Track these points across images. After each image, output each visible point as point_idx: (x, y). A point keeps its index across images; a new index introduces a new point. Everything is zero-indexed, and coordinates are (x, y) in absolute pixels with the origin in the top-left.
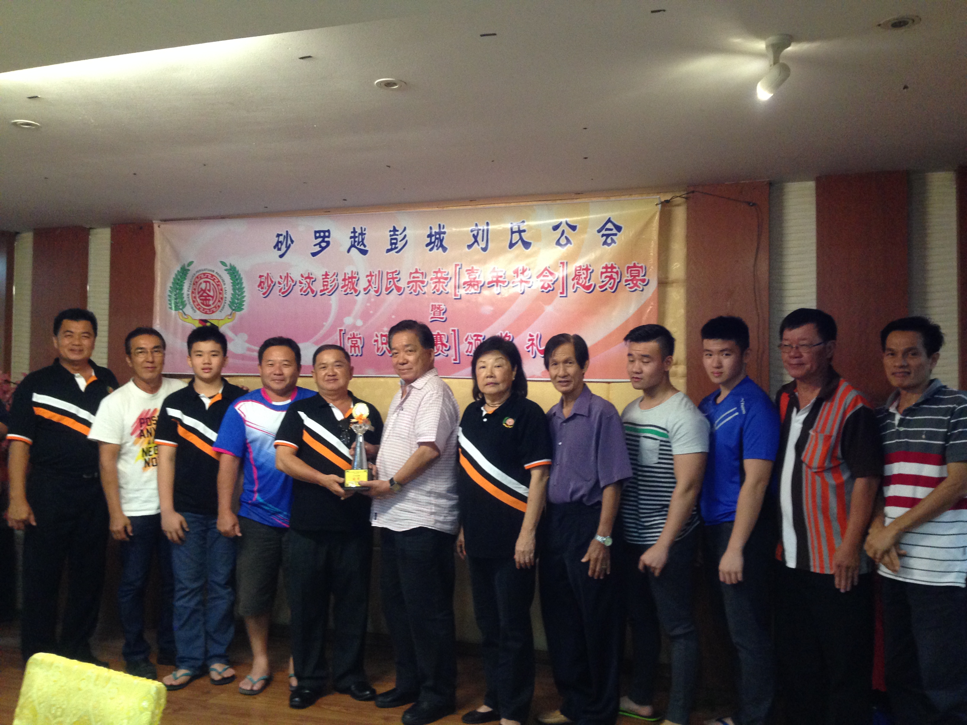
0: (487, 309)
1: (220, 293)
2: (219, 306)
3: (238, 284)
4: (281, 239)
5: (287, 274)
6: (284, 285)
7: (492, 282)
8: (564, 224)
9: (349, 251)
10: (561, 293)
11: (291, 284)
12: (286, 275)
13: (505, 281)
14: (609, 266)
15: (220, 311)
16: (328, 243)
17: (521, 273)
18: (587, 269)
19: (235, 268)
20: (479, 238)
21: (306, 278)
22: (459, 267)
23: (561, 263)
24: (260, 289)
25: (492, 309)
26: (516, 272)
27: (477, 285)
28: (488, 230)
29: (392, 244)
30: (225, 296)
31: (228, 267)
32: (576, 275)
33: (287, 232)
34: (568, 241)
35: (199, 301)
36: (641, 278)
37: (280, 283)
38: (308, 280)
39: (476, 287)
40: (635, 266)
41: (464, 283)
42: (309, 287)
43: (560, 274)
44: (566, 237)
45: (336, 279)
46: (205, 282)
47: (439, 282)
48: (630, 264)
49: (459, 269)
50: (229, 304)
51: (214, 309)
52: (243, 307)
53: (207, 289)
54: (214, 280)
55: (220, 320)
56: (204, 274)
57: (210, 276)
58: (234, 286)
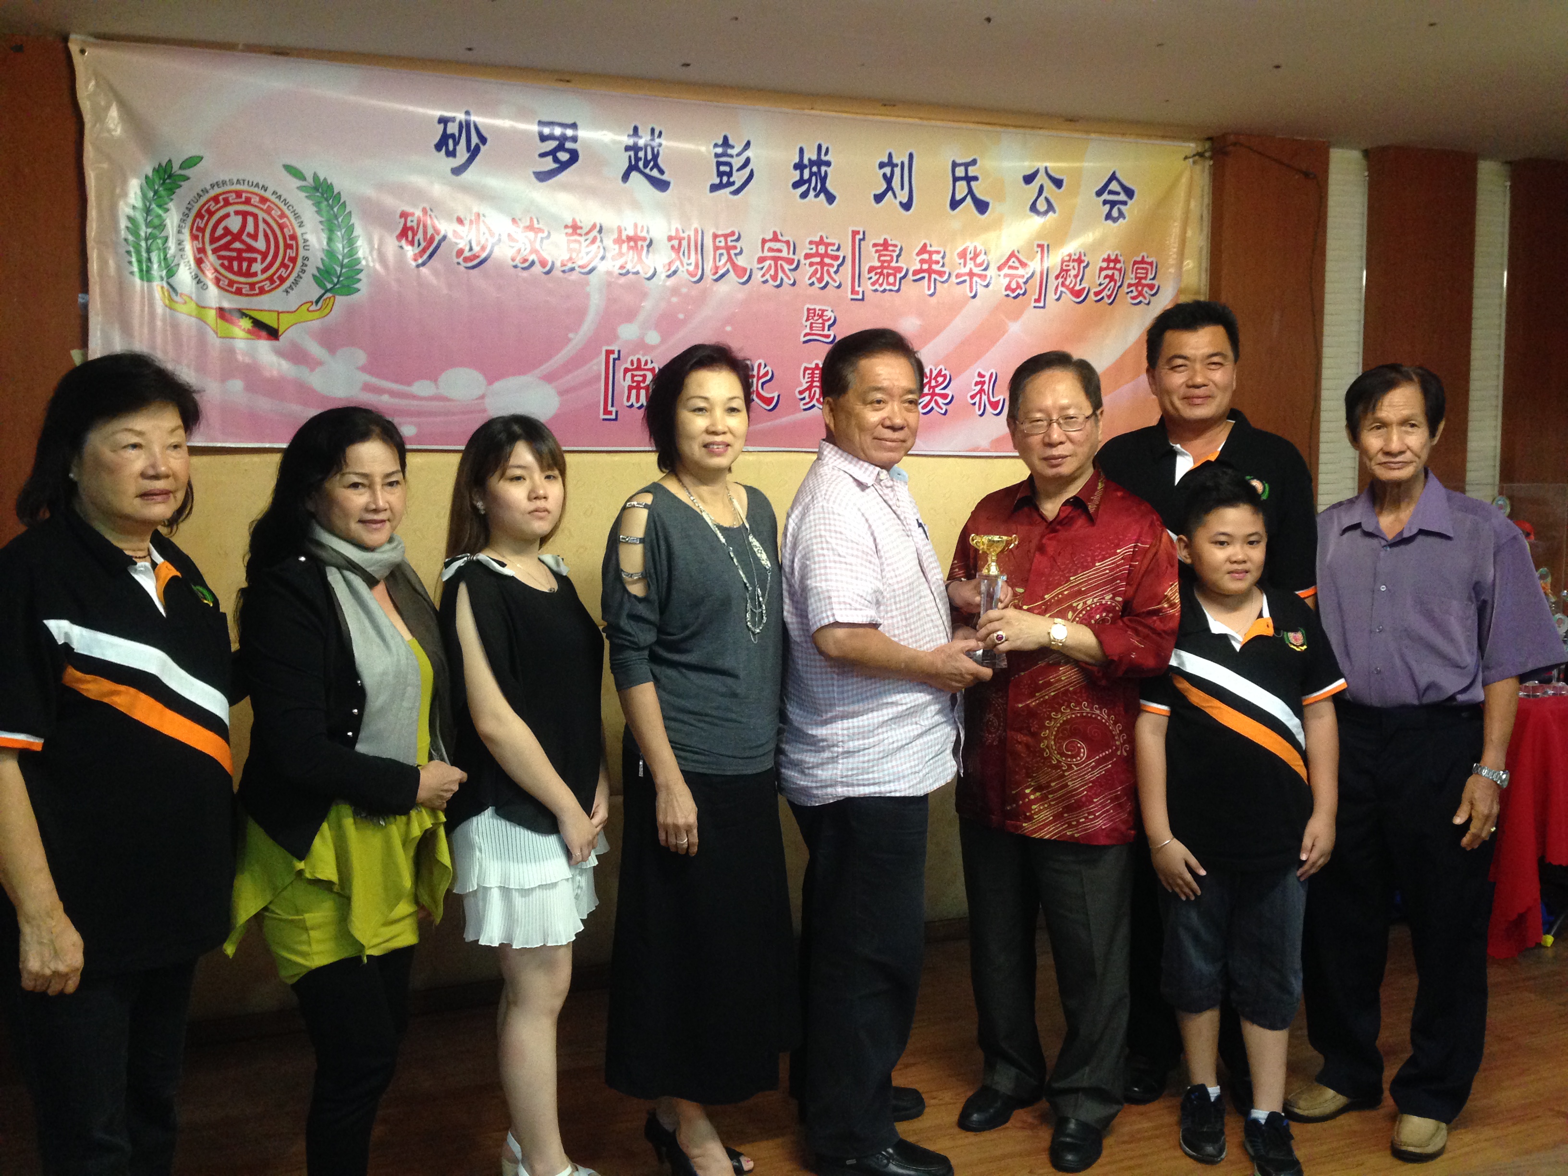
0: (910, 323)
1: (288, 246)
3: (340, 227)
5: (477, 215)
6: (470, 241)
7: (921, 271)
8: (1042, 173)
9: (626, 177)
10: (1038, 300)
11: (486, 240)
12: (473, 218)
13: (944, 272)
14: (1113, 257)
15: (287, 292)
16: (574, 156)
17: (971, 259)
18: (1079, 261)
20: (896, 183)
21: (525, 229)
22: (861, 236)
23: (1039, 246)
24: (403, 243)
25: (922, 323)
26: (963, 255)
27: (895, 275)
28: (910, 169)
29: (720, 174)
30: (302, 253)
31: (309, 181)
32: (1062, 270)
33: (467, 115)
34: (1050, 207)
35: (217, 263)
36: (1148, 282)
39: (891, 279)
41: (871, 269)
42: (533, 250)
43: (1035, 266)
44: (1047, 200)
45: (599, 239)
46: (237, 213)
47: (822, 264)
48: (1138, 256)
49: (860, 240)
50: (314, 276)
51: (267, 285)
52: (356, 286)
53: (245, 233)
54: (268, 211)
55: (282, 312)
56: (239, 194)
57: (255, 200)
58: (329, 230)
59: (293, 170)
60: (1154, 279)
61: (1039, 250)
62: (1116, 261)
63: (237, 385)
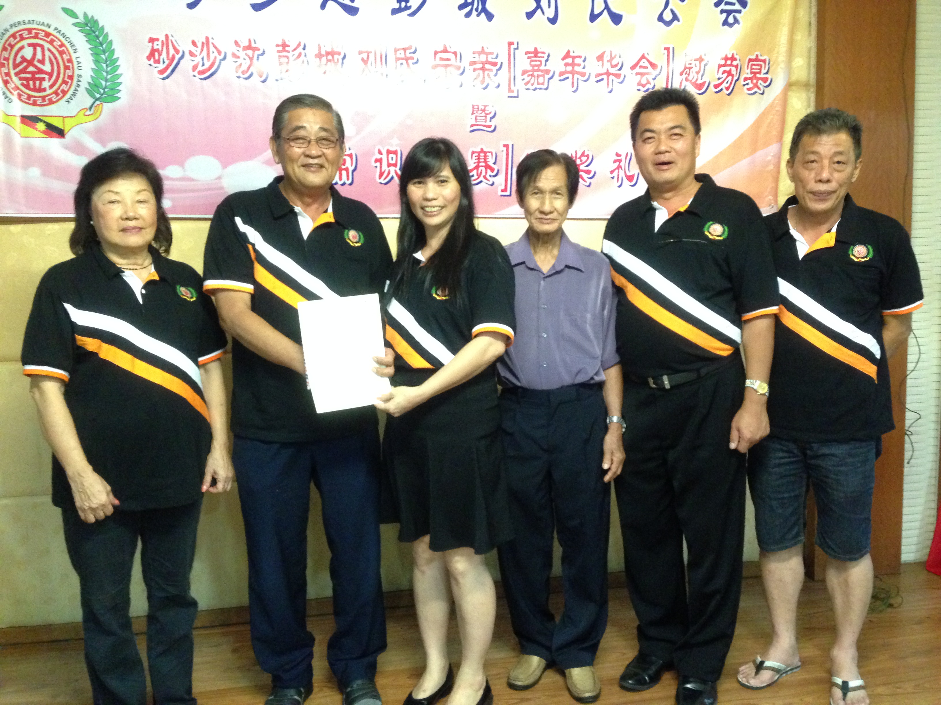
1: (67, 68)
2: (64, 93)
3: (104, 52)
5: (207, 39)
6: (203, 59)
7: (566, 72)
9: (323, 7)
11: (215, 58)
12: (204, 41)
13: (585, 73)
14: (730, 56)
15: (68, 102)
17: (608, 61)
18: (701, 60)
19: (96, 22)
20: (544, 3)
21: (245, 49)
22: (515, 46)
23: (666, 49)
24: (152, 62)
26: (600, 58)
27: (543, 76)
29: (399, 1)
30: (77, 72)
31: (81, 19)
32: (686, 68)
34: (675, 17)
35: (18, 82)
36: (762, 76)
37: (192, 55)
38: (250, 52)
39: (541, 80)
41: (524, 72)
42: (253, 65)
43: (662, 65)
44: (672, 11)
45: (303, 55)
46: (30, 45)
47: (483, 69)
48: (753, 55)
49: (515, 49)
50: (86, 89)
51: (54, 98)
52: (117, 95)
53: (36, 60)
54: (51, 43)
55: (66, 117)
56: (30, 31)
57: (42, 35)
58: (95, 55)
59: (66, 10)
60: (767, 73)
61: (666, 52)
62: (733, 59)
63: (35, 172)
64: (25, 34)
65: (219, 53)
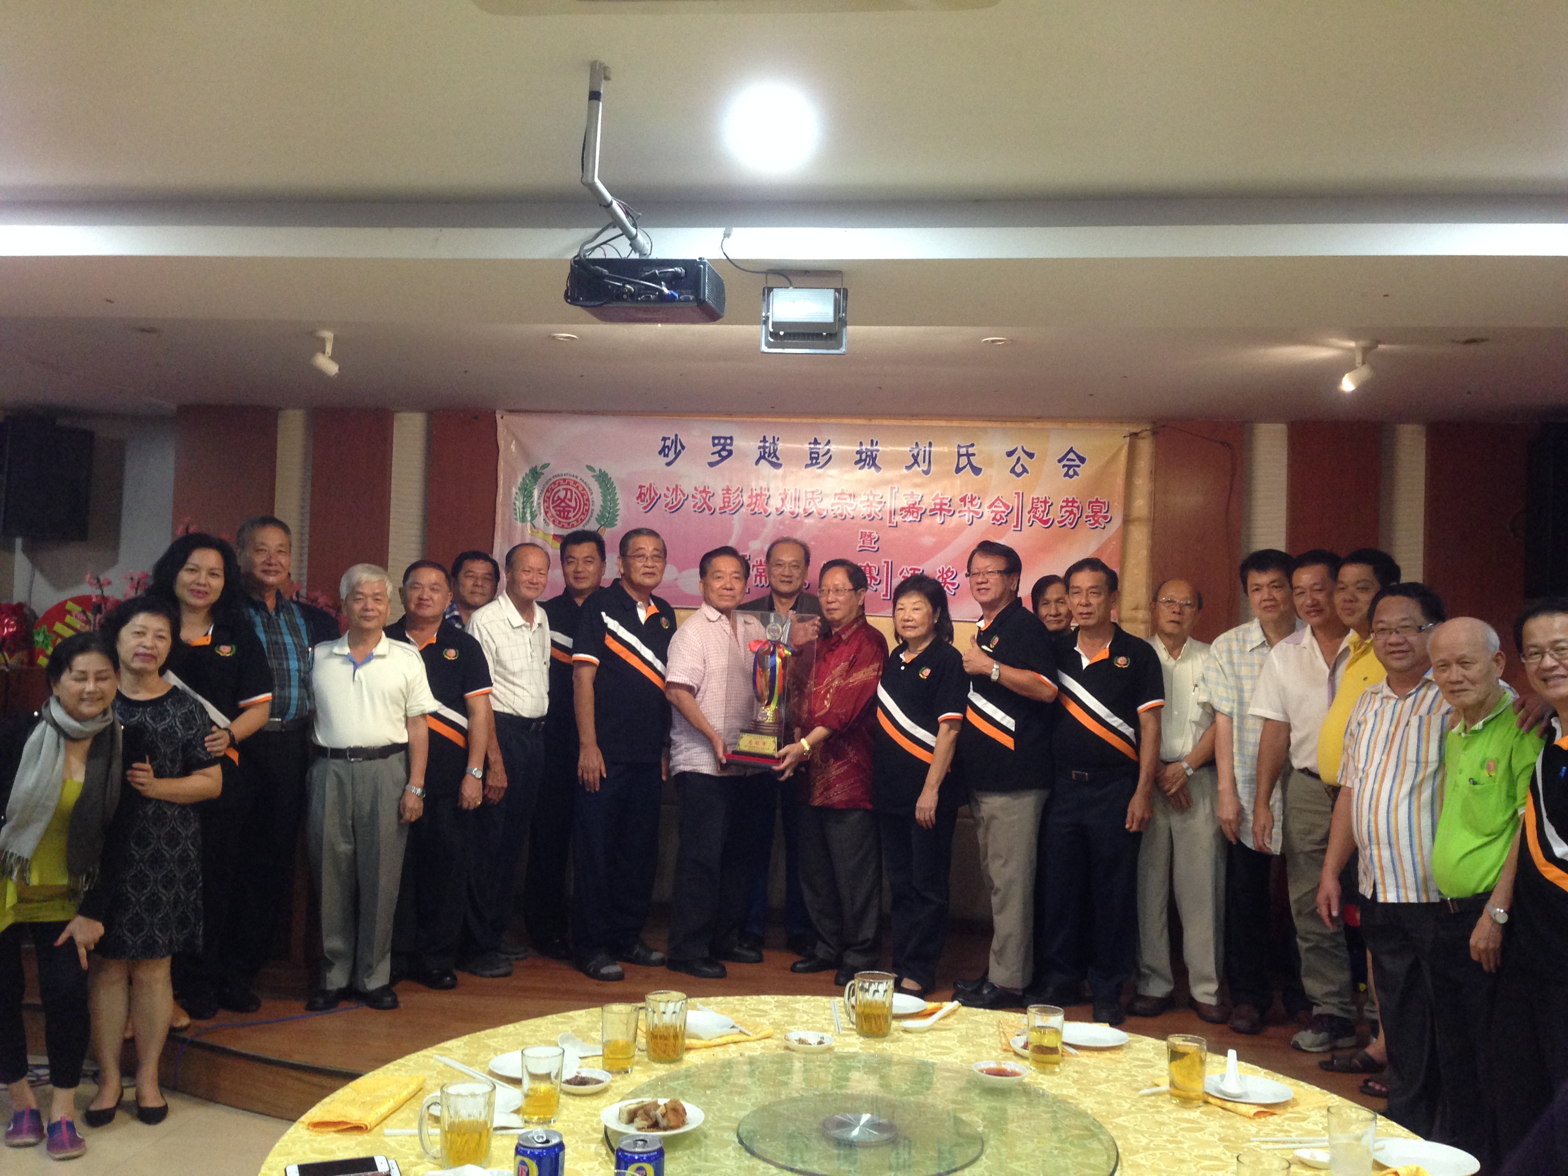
0: (928, 541)
2: (582, 520)
3: (610, 494)
4: (668, 443)
5: (677, 486)
6: (672, 499)
7: (935, 509)
8: (1020, 449)
9: (757, 462)
10: (1016, 526)
11: (681, 498)
12: (674, 486)
13: (950, 511)
14: (1070, 499)
15: (583, 526)
16: (730, 453)
17: (969, 502)
18: (1045, 502)
19: (606, 475)
20: (921, 459)
21: (700, 492)
22: (896, 490)
23: (1016, 493)
24: (639, 501)
25: (934, 540)
26: (963, 500)
27: (918, 513)
28: (930, 452)
29: (811, 458)
30: (591, 507)
31: (597, 473)
32: (1033, 508)
33: (676, 435)
34: (1025, 470)
35: (554, 513)
36: (1102, 514)
37: (665, 496)
38: (704, 495)
39: (915, 514)
40: (1097, 501)
41: (902, 510)
42: (705, 502)
43: (1014, 505)
44: (1022, 465)
45: (740, 495)
47: (871, 507)
48: (1092, 498)
49: (895, 493)
50: (596, 518)
52: (615, 523)
53: (567, 499)
54: (577, 488)
56: (564, 480)
57: (572, 483)
58: (604, 496)
59: (590, 468)
60: (1107, 512)
61: (1016, 496)
62: (1074, 501)
64: (562, 482)
65: (684, 495)
